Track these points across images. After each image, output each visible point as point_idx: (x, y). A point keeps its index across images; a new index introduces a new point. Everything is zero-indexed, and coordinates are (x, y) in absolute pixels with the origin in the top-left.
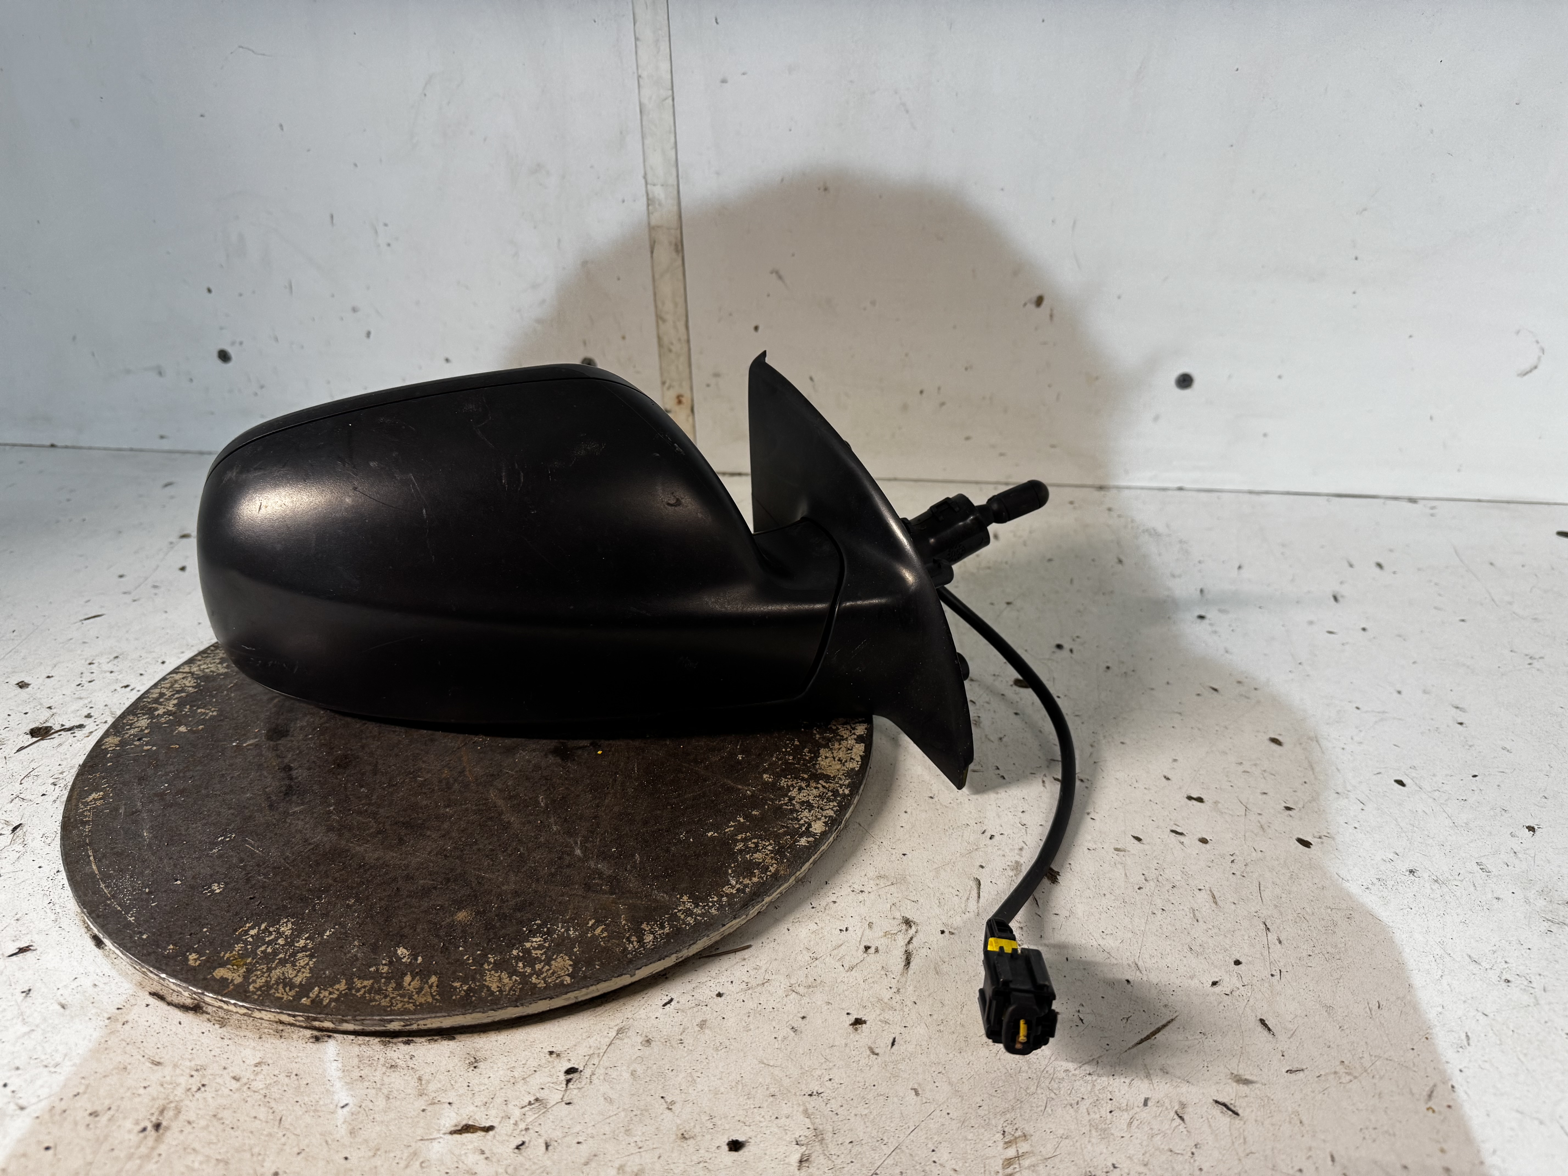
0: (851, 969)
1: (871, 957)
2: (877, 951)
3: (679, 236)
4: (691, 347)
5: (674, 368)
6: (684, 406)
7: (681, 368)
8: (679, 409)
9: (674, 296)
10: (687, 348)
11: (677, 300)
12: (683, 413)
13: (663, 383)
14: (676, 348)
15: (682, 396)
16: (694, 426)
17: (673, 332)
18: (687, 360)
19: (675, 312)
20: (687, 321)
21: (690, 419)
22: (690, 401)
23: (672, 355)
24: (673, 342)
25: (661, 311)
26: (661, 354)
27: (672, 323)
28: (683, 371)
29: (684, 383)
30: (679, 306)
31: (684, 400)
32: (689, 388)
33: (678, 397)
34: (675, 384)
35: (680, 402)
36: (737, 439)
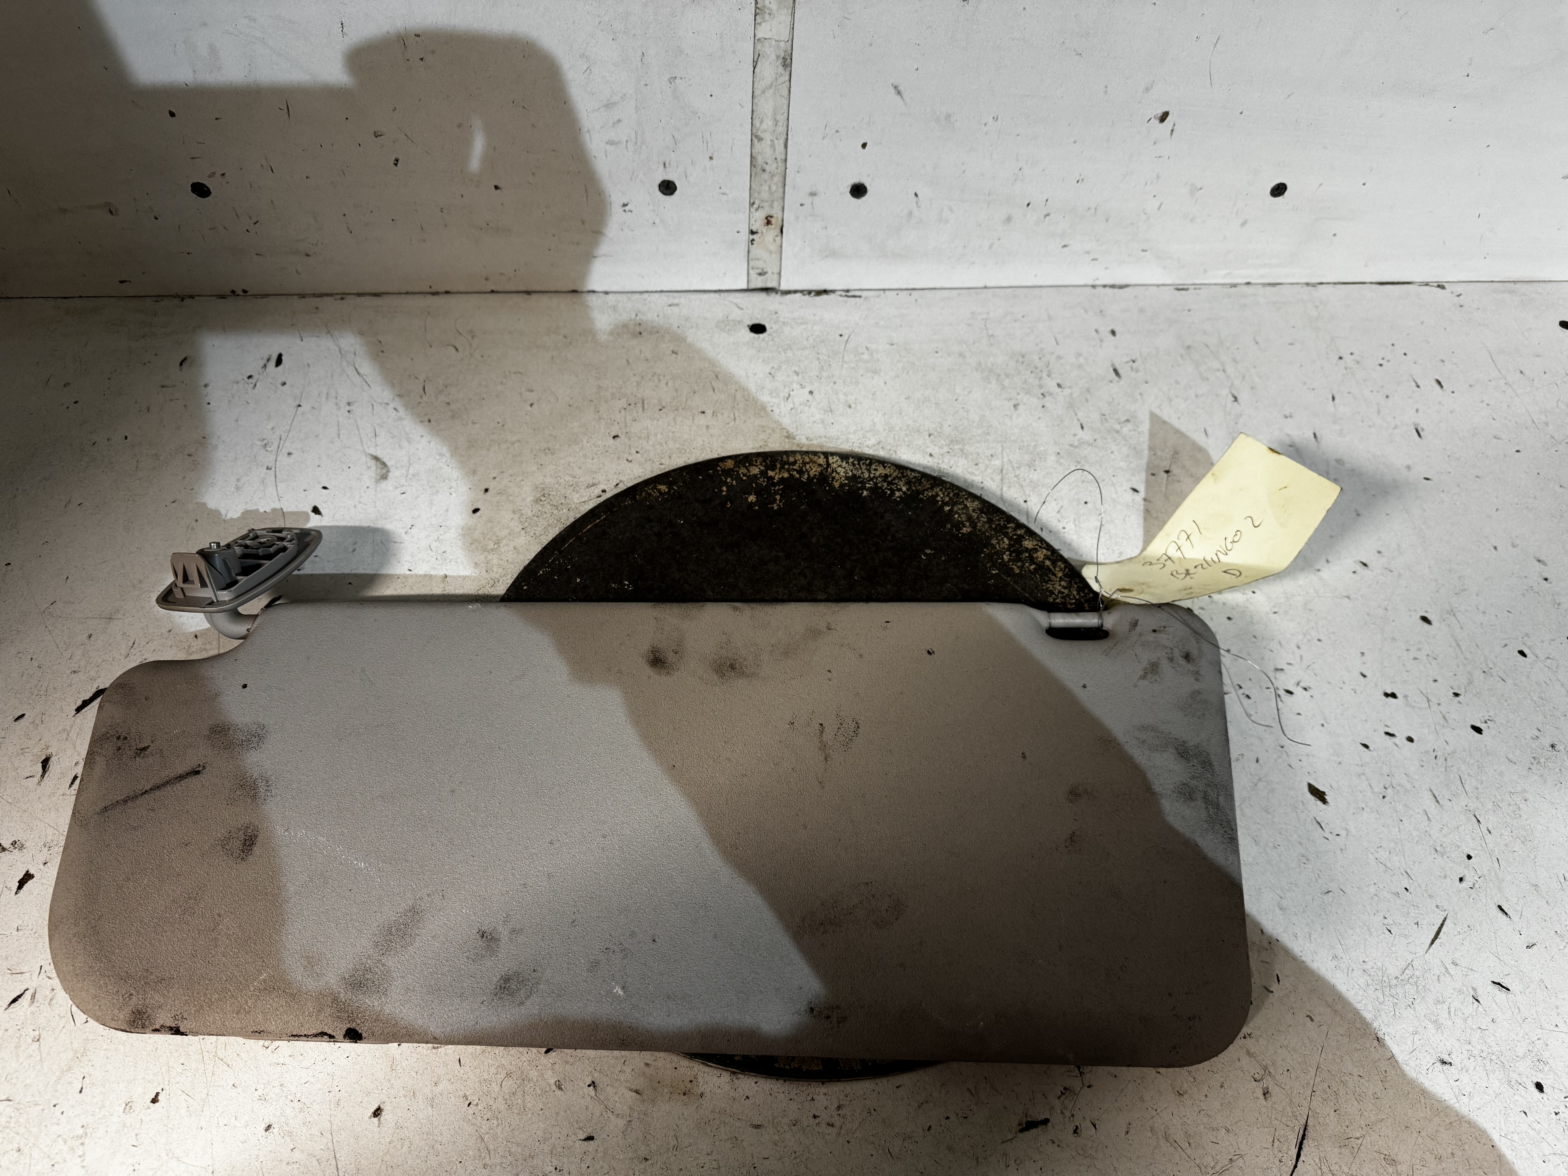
3: (789, 49)
4: (788, 166)
5: (767, 188)
6: (773, 227)
7: (774, 188)
8: (767, 230)
9: (775, 114)
10: (784, 168)
11: (778, 118)
12: (770, 234)
13: (752, 204)
14: (771, 167)
15: (772, 217)
16: (781, 247)
17: (769, 152)
18: (782, 179)
19: (774, 130)
20: (787, 139)
21: (778, 239)
22: (780, 220)
23: (766, 176)
24: (769, 162)
25: (758, 130)
26: (753, 174)
27: (769, 142)
28: (776, 191)
29: (776, 203)
30: (780, 124)
31: (773, 220)
32: (780, 207)
33: (767, 218)
34: (765, 204)
35: (768, 223)
36: (827, 257)
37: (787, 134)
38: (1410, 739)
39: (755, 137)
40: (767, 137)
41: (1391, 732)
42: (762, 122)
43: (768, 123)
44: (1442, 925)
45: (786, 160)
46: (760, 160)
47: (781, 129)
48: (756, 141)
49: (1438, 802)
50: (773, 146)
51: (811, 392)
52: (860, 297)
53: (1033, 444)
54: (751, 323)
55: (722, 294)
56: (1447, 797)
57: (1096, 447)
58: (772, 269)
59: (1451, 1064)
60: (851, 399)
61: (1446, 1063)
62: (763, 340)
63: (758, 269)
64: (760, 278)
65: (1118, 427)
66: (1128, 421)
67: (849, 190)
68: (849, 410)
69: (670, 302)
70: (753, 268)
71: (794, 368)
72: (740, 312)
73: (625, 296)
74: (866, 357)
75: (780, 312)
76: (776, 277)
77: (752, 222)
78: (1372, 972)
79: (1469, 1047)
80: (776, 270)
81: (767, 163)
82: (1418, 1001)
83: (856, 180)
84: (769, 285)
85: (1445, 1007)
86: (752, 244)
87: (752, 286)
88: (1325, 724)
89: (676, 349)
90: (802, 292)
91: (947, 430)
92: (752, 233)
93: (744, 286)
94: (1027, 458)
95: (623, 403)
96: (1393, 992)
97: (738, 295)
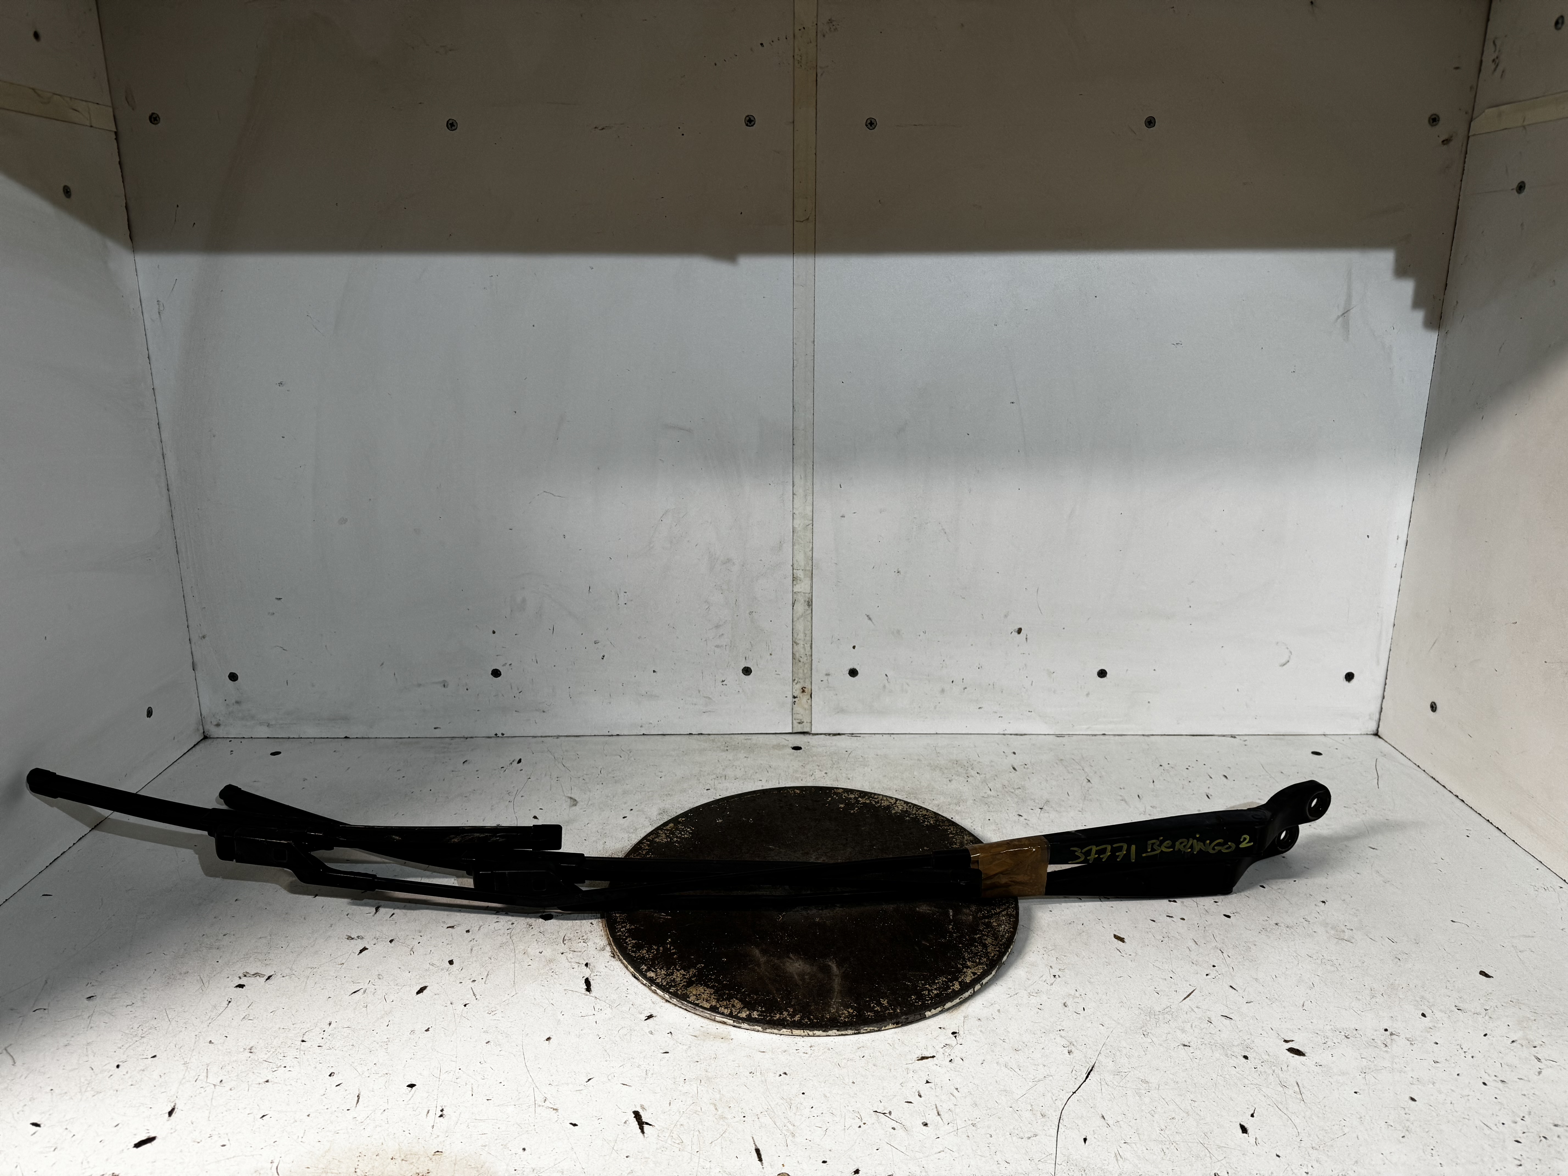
0: (1052, 984)
1: (1058, 979)
2: (1059, 977)
3: (811, 597)
4: (813, 659)
5: (801, 671)
6: (806, 694)
7: (806, 671)
8: (803, 695)
9: (804, 630)
10: (811, 660)
11: (806, 632)
12: (804, 698)
13: (794, 680)
14: (804, 659)
15: (805, 688)
16: (811, 706)
17: (802, 651)
18: (810, 666)
19: (805, 639)
20: (812, 644)
21: (809, 701)
22: (810, 691)
23: (800, 664)
24: (802, 656)
25: (796, 639)
26: (794, 663)
27: (802, 646)
28: (806, 673)
29: (807, 680)
30: (807, 635)
31: (806, 690)
32: (810, 683)
33: (802, 689)
34: (801, 681)
35: (803, 691)
36: (838, 712)
37: (812, 641)
38: (1183, 919)
39: (794, 643)
40: (801, 643)
41: (1171, 915)
42: (798, 635)
43: (801, 636)
44: (1192, 992)
45: (812, 655)
46: (797, 655)
47: (808, 638)
48: (795, 645)
49: (1197, 944)
50: (804, 648)
51: (826, 773)
52: (860, 736)
53: (959, 796)
54: (793, 746)
55: (777, 735)
56: (1203, 942)
57: (999, 798)
58: (806, 720)
59: (1190, 1046)
60: (849, 776)
61: (1186, 1046)
62: (800, 753)
63: (798, 719)
64: (800, 725)
65: (1013, 791)
66: (1020, 788)
67: (848, 672)
68: (849, 781)
69: (746, 738)
70: (795, 719)
71: (817, 764)
72: (787, 742)
73: (720, 736)
74: (861, 759)
75: (811, 742)
76: (809, 725)
77: (794, 691)
78: (1144, 1009)
79: (1203, 1040)
80: (809, 721)
81: (801, 657)
82: (1172, 1021)
83: (851, 667)
84: (805, 730)
85: (1189, 1024)
86: (794, 704)
87: (795, 731)
88: (1128, 911)
89: (747, 756)
90: (825, 734)
91: (907, 789)
92: (794, 697)
93: (791, 731)
94: (955, 801)
95: (714, 776)
96: (1156, 1017)
97: (786, 735)
